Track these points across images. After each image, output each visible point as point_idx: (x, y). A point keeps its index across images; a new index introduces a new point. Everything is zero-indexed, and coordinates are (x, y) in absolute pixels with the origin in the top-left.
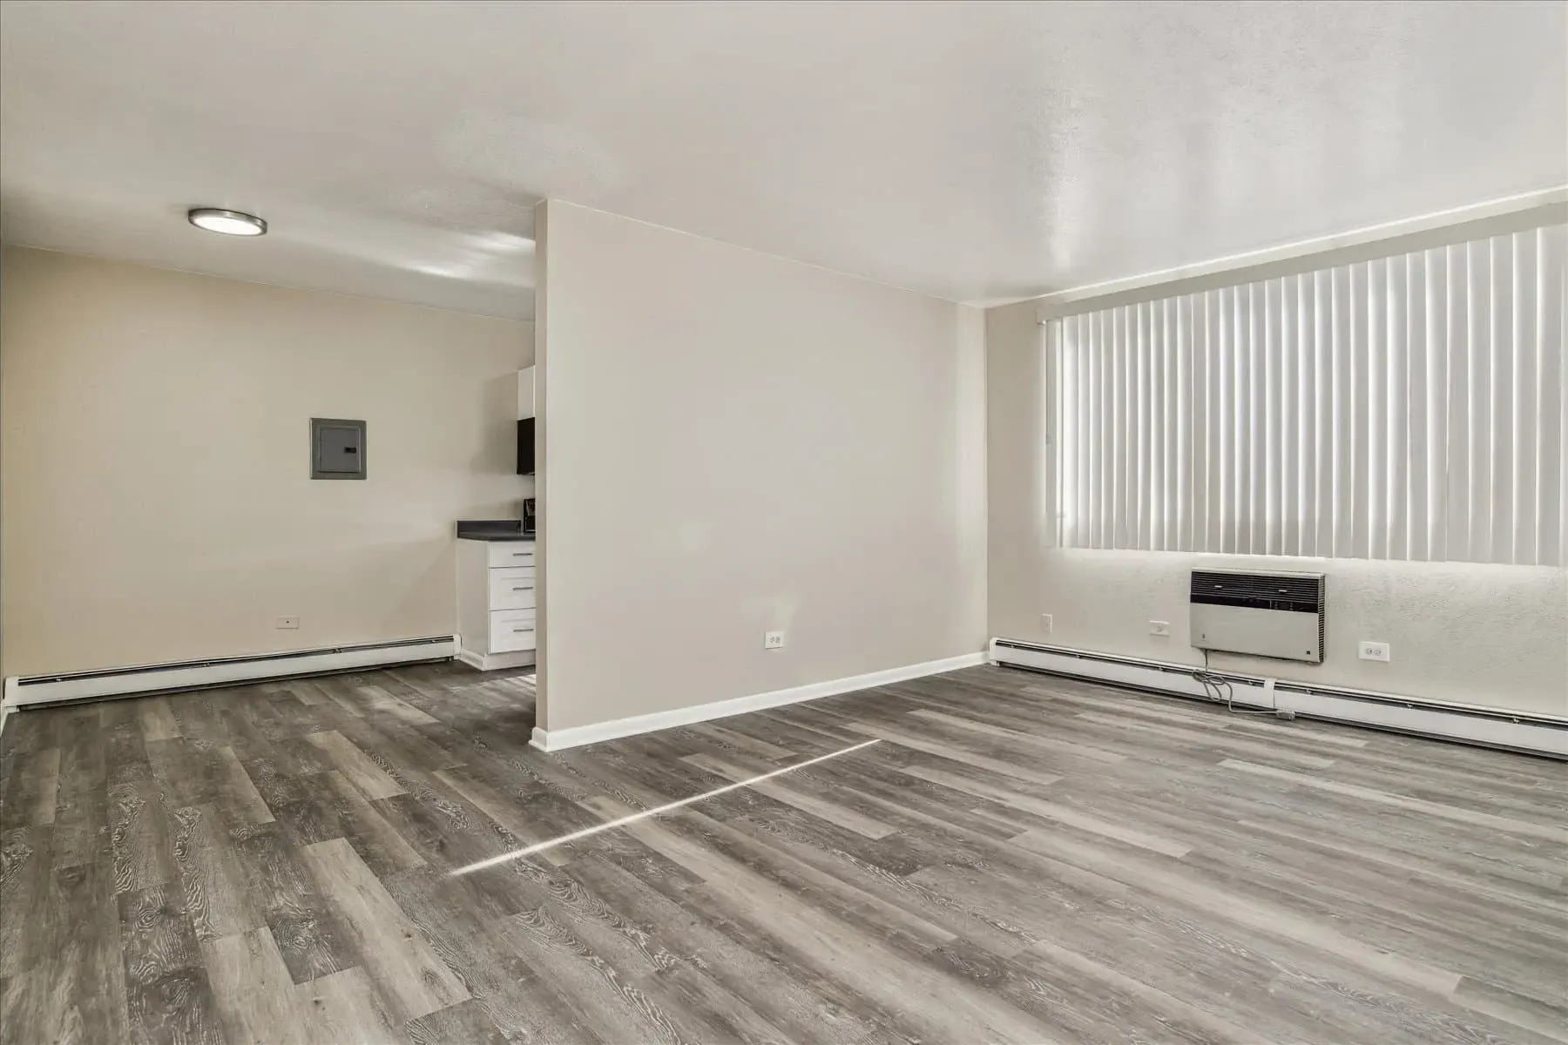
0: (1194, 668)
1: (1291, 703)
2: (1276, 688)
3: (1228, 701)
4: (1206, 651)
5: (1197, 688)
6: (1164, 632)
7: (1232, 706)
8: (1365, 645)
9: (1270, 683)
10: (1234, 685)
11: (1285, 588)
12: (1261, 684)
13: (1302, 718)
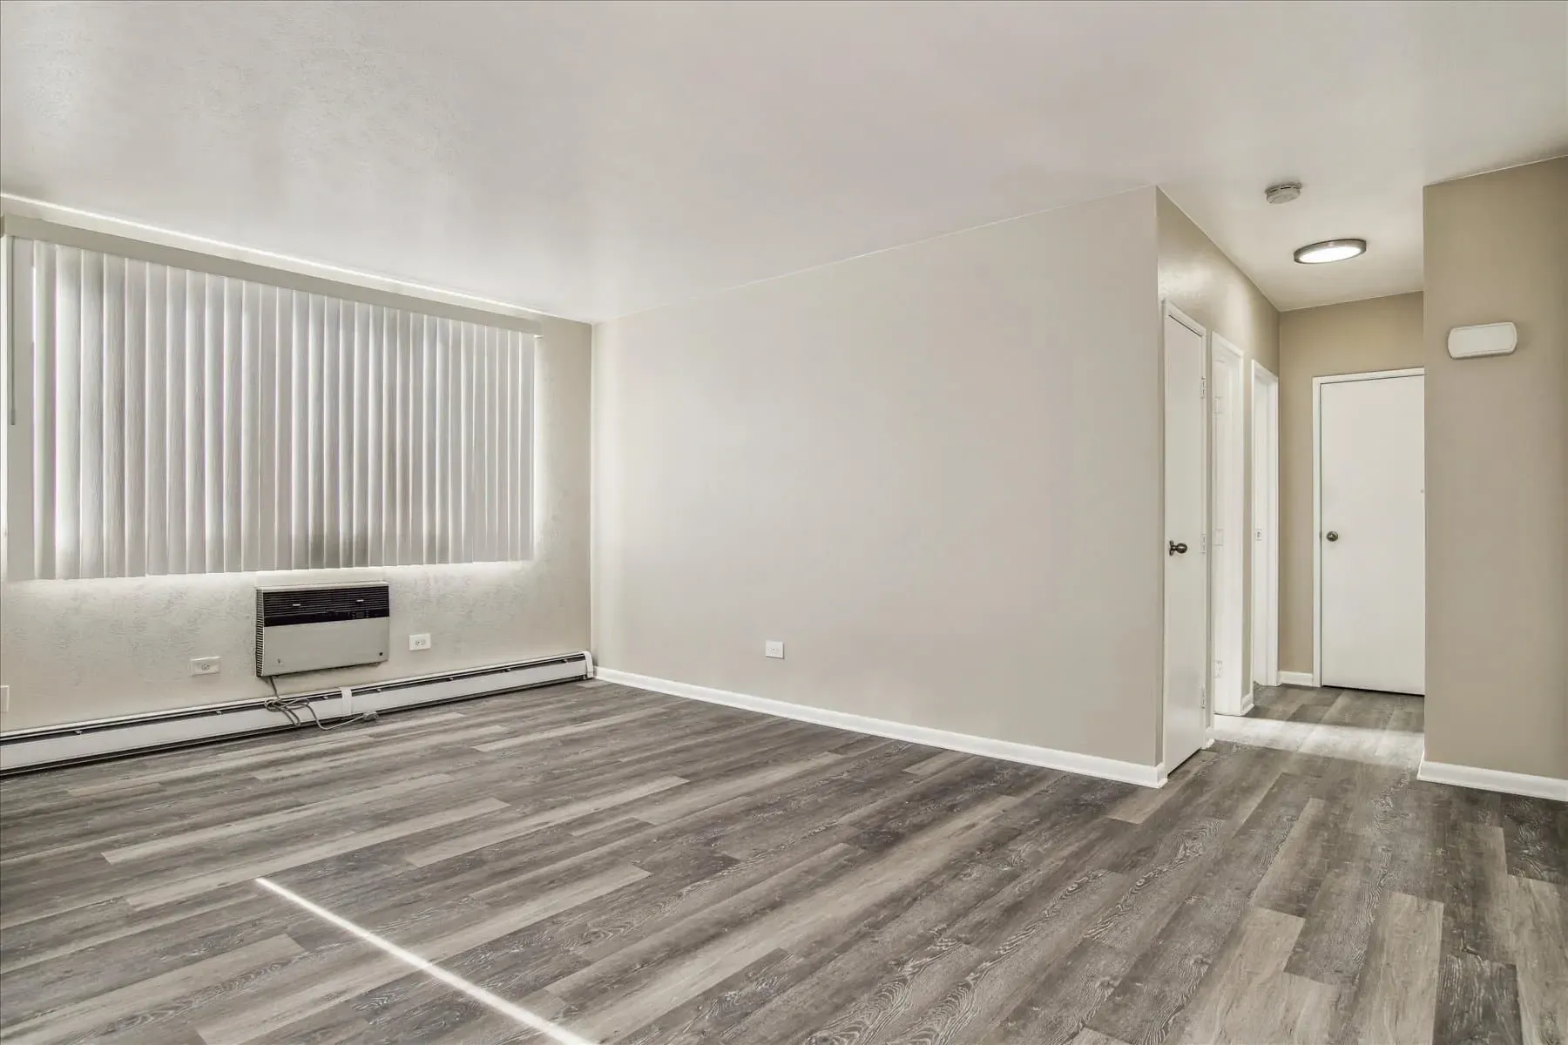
0: (265, 699)
1: (370, 704)
2: (353, 694)
3: (315, 722)
4: (270, 679)
5: (279, 719)
6: (213, 669)
7: (322, 724)
8: (413, 638)
9: (347, 692)
10: (312, 704)
11: (362, 598)
12: (339, 696)
13: (385, 714)
